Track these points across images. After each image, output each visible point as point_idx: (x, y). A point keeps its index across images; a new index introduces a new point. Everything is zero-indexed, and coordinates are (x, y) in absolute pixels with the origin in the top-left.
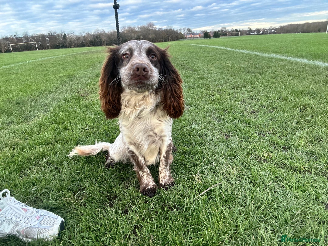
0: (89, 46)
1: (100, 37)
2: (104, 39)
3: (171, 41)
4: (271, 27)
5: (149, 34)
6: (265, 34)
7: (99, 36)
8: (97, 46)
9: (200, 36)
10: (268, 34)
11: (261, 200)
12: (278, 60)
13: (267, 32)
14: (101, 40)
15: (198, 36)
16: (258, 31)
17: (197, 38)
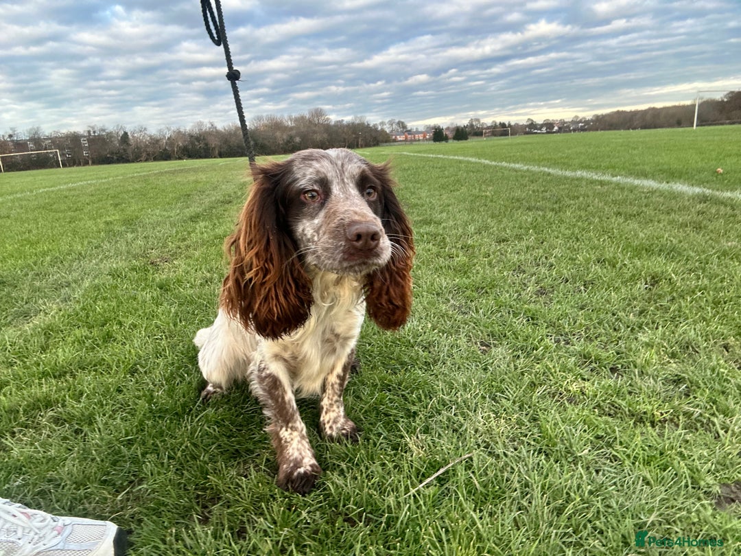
0: (180, 158)
1: (204, 139)
2: (214, 142)
3: (362, 147)
4: (577, 117)
5: (315, 132)
6: (565, 132)
7: (202, 138)
8: (197, 158)
9: (424, 137)
10: (570, 131)
12: (592, 182)
13: (568, 127)
14: (206, 144)
15: (421, 138)
16: (549, 125)
17: (419, 140)
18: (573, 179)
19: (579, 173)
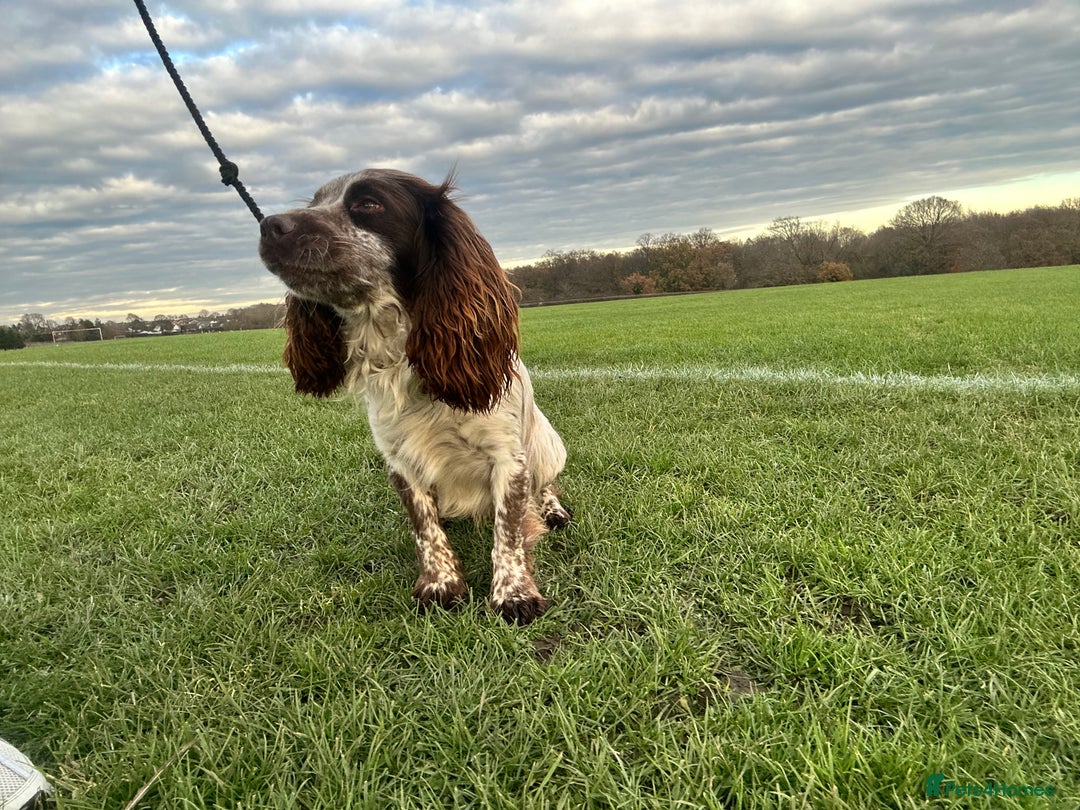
4: (205, 312)
10: (199, 331)
11: (361, 728)
13: (195, 325)
16: (166, 324)
18: (228, 375)
19: (234, 367)
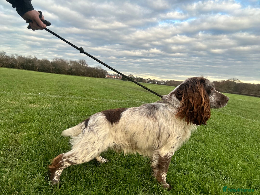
3: (99, 77)
4: (162, 80)
5: (81, 68)
6: (160, 84)
7: (31, 61)
8: (27, 70)
9: (114, 77)
13: (160, 83)
14: (33, 65)
15: (113, 77)
16: (154, 81)
17: (113, 78)
